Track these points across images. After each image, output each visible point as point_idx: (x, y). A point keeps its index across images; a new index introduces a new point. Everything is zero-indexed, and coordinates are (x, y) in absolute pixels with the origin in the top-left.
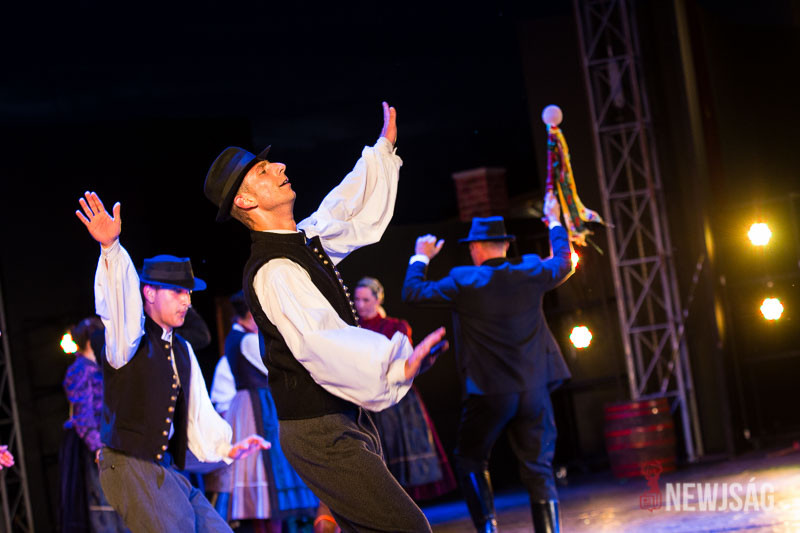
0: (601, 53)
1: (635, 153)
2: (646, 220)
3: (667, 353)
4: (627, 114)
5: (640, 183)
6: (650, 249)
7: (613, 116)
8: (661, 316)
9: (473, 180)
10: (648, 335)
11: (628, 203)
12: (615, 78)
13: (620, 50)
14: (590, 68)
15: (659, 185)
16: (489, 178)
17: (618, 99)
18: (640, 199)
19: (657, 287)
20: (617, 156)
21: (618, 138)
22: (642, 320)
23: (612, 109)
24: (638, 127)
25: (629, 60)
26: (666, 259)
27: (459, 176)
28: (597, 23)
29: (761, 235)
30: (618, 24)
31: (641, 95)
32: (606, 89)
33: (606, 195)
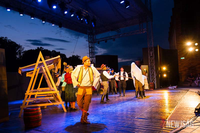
0: (150, 51)
1: (153, 60)
3: (154, 79)
5: (153, 63)
6: (153, 69)
8: (154, 75)
9: (137, 62)
10: (152, 77)
11: (152, 65)
12: (151, 54)
13: (152, 51)
17: (152, 56)
18: (153, 65)
19: (154, 73)
21: (151, 59)
22: (152, 75)
24: (153, 58)
25: (153, 52)
26: (155, 70)
28: (150, 48)
29: (164, 68)
30: (152, 49)
31: (154, 55)
32: (150, 54)
33: (149, 64)
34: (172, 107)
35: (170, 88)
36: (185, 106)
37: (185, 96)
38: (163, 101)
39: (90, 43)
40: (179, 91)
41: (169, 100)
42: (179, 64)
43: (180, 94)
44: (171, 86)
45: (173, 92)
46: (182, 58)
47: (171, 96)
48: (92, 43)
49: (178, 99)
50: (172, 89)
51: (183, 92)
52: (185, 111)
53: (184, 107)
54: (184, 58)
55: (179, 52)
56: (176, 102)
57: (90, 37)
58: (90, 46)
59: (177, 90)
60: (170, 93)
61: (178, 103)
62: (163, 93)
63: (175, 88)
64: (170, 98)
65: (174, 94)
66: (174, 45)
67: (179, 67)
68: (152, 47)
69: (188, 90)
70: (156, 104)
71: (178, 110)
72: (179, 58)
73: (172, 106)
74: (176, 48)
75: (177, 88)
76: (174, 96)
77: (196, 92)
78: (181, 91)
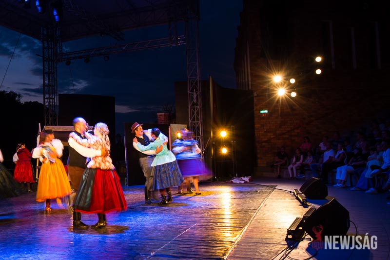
0: (192, 90)
1: (197, 113)
2: (198, 128)
4: (197, 104)
5: (198, 120)
7: (193, 104)
9: (161, 115)
11: (195, 124)
12: (195, 96)
13: (197, 90)
14: (190, 94)
15: (202, 121)
16: (165, 115)
17: (195, 101)
18: (197, 123)
20: (193, 113)
21: (194, 109)
23: (193, 102)
24: (199, 107)
25: (198, 93)
26: (202, 137)
27: (158, 114)
28: (192, 84)
29: (224, 134)
30: (197, 84)
31: (200, 101)
32: (193, 98)
33: (190, 122)
34: (238, 227)
35: (234, 181)
36: (267, 225)
37: (267, 202)
38: (219, 212)
39: (45, 63)
40: (255, 189)
41: (232, 210)
42: (257, 126)
43: (256, 196)
44: (239, 177)
45: (242, 192)
46: (262, 112)
47: (236, 200)
48: (50, 62)
49: (252, 208)
50: (240, 183)
51: (262, 192)
52: (266, 236)
53: (264, 226)
54: (266, 111)
55: (256, 96)
56: (248, 216)
57: (46, 45)
58: (47, 70)
59: (250, 187)
60: (235, 192)
61: (251, 217)
62: (218, 193)
63: (246, 182)
64: (235, 205)
65: (244, 196)
66: (246, 80)
67: (256, 133)
68: (197, 82)
69: (274, 188)
70: (202, 221)
71: (250, 235)
72: (255, 112)
73: (238, 225)
74: (250, 88)
75: (252, 181)
76: (242, 200)
77: (291, 192)
78: (259, 189)
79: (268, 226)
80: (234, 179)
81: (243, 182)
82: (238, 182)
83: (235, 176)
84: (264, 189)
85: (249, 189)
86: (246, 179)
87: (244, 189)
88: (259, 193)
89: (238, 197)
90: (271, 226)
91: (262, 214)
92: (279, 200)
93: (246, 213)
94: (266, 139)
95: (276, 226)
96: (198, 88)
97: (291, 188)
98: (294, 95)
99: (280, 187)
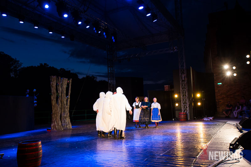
0: (182, 74)
1: (185, 85)
2: (185, 92)
3: (186, 107)
4: (184, 81)
5: (185, 88)
6: (186, 96)
7: (183, 81)
8: (186, 103)
9: (166, 86)
10: (184, 105)
11: (183, 90)
12: (183, 77)
14: (181, 76)
15: (187, 89)
16: (168, 86)
18: (185, 90)
19: (186, 100)
20: (183, 85)
21: (183, 83)
22: (184, 104)
23: (183, 80)
25: (185, 75)
26: (187, 97)
28: (182, 71)
29: (198, 95)
30: (184, 71)
31: (186, 79)
33: (181, 89)
35: (205, 119)
37: (221, 130)
38: (196, 135)
40: (215, 123)
42: (216, 91)
43: (216, 127)
44: (207, 117)
45: (208, 125)
46: (219, 84)
47: (205, 129)
48: (111, 62)
49: (213, 133)
51: (219, 125)
54: (221, 84)
55: (215, 76)
56: (210, 137)
57: (109, 53)
59: (213, 122)
60: (205, 125)
61: (212, 137)
62: (196, 125)
63: (211, 120)
65: (209, 127)
66: (210, 68)
67: (216, 94)
68: (184, 69)
69: (225, 123)
70: (187, 139)
72: (215, 84)
74: (212, 72)
75: (214, 119)
76: (208, 129)
77: (234, 125)
78: (217, 123)
79: (220, 142)
80: (204, 118)
81: (209, 120)
82: (207, 120)
83: (205, 117)
84: (220, 124)
85: (213, 124)
86: (211, 118)
87: (210, 123)
88: (217, 125)
89: (206, 127)
90: (222, 142)
91: (218, 136)
92: (228, 129)
93: (210, 135)
94: (221, 98)
95: (224, 142)
96: (185, 73)
97: (235, 123)
98: (235, 75)
99: (229, 122)
